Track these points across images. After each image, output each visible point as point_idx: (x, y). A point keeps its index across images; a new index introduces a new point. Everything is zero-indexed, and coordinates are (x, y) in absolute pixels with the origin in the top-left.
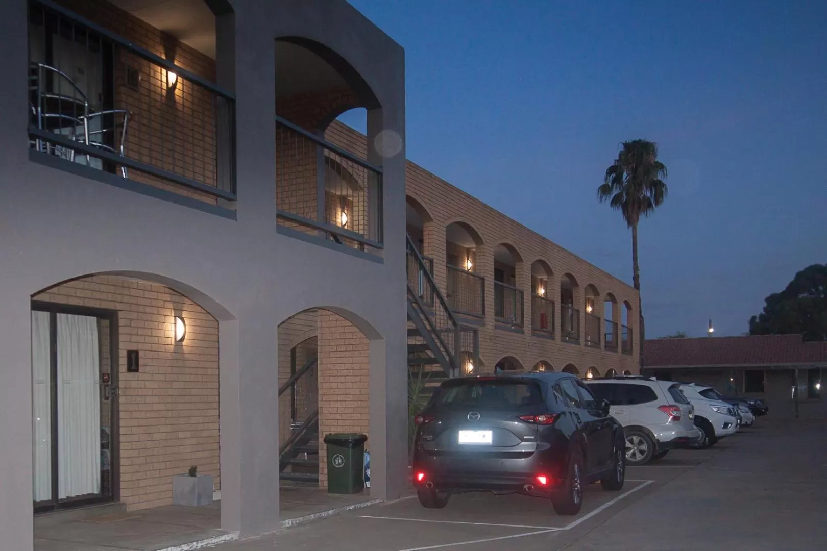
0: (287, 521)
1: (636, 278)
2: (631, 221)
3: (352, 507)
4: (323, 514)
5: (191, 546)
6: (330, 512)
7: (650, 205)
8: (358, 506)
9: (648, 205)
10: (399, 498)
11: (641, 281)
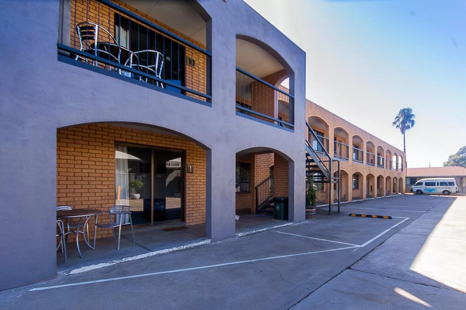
0: (240, 234)
1: (405, 150)
2: (403, 132)
3: (277, 227)
4: (261, 230)
5: (179, 248)
6: (264, 229)
7: (409, 128)
8: (280, 226)
9: (408, 127)
10: (300, 222)
11: (406, 151)
